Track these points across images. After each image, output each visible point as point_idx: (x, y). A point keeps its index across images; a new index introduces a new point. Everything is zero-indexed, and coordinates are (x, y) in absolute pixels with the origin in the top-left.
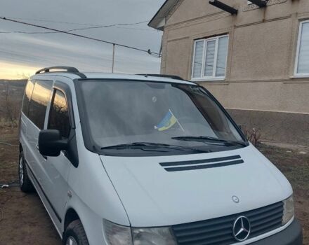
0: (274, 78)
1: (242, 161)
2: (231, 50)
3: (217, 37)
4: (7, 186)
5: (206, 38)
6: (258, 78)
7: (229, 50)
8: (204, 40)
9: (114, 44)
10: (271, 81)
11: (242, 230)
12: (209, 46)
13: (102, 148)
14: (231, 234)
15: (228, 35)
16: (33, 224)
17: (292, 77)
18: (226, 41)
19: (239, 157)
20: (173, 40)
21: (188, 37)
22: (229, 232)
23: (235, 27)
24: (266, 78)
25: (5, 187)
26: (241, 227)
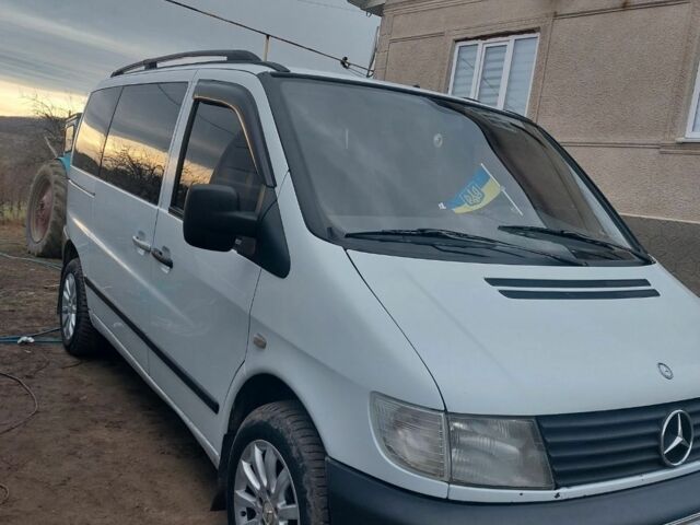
0: (636, 141)
1: (654, 293)
2: (542, 69)
3: (512, 38)
4: (31, 340)
5: (484, 37)
6: (601, 139)
7: (539, 68)
8: (480, 42)
9: (268, 36)
10: (632, 146)
11: (678, 440)
12: (491, 57)
13: (348, 236)
14: (657, 449)
15: (538, 34)
16: (115, 426)
17: (681, 139)
18: (532, 47)
19: (645, 282)
20: (404, 39)
21: (441, 34)
22: (652, 443)
23: (555, 15)
24: (620, 139)
25: (26, 343)
26: (676, 434)
